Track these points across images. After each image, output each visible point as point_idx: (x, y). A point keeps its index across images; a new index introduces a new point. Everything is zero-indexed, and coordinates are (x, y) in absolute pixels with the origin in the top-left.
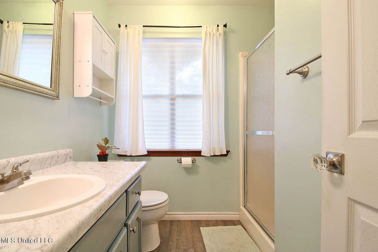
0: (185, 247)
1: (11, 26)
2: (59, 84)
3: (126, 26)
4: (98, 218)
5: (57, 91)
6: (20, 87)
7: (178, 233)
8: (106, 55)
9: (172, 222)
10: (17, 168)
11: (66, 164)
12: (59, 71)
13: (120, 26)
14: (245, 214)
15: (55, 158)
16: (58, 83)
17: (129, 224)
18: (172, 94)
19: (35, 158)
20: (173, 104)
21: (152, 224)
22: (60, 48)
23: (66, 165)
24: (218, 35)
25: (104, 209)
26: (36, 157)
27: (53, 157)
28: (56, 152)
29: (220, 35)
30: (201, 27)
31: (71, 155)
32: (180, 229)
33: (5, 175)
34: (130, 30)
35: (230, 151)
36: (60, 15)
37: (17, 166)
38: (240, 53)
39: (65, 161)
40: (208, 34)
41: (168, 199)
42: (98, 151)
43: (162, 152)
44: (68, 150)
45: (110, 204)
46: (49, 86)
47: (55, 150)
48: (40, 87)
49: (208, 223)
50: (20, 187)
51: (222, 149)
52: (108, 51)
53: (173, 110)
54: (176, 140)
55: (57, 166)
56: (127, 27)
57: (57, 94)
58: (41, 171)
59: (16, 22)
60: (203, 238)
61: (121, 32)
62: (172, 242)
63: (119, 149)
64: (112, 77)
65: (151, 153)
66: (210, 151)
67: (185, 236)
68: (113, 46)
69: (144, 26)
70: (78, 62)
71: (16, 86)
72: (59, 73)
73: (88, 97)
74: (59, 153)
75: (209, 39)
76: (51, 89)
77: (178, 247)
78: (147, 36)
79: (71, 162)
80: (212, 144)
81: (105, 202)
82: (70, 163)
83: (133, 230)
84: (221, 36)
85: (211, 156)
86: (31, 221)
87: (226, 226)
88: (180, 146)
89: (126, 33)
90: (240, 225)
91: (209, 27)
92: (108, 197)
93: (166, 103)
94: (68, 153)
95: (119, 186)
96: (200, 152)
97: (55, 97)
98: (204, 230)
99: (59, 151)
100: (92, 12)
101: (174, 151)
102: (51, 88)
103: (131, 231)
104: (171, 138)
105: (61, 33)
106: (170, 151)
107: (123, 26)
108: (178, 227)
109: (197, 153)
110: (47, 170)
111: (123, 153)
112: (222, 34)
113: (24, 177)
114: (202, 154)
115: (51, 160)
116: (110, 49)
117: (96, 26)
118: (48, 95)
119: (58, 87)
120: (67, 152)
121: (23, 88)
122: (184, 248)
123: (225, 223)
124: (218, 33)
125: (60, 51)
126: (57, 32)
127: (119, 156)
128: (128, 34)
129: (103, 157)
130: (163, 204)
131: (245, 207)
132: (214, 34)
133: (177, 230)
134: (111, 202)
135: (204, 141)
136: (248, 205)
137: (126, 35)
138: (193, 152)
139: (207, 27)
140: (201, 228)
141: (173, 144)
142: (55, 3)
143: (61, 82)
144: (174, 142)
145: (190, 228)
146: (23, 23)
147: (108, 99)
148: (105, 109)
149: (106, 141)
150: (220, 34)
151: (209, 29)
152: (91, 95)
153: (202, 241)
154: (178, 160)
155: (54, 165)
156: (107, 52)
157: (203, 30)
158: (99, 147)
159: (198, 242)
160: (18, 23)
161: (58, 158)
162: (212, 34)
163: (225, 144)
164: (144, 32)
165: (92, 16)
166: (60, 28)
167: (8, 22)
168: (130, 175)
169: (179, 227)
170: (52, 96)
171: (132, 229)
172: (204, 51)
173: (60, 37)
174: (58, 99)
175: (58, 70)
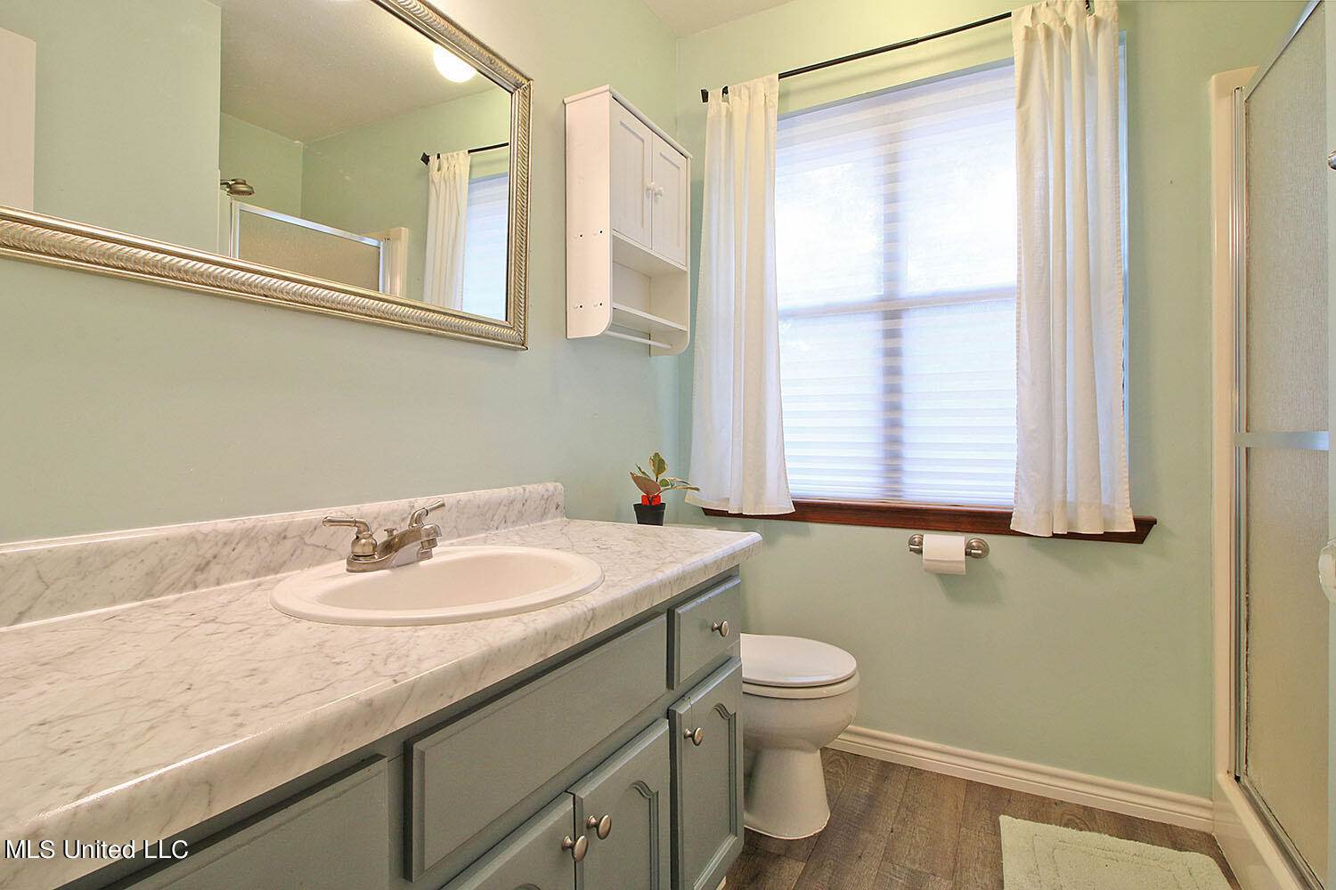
0: (917, 866)
1: (445, 166)
2: (525, 307)
3: (725, 91)
4: (545, 655)
5: (522, 326)
6: (434, 328)
7: (903, 810)
8: (656, 201)
9: (887, 769)
10: (418, 520)
11: (544, 523)
12: (525, 274)
13: (705, 95)
14: (1232, 812)
15: (518, 506)
16: (523, 305)
17: (680, 715)
18: (889, 298)
19: (469, 501)
20: (892, 334)
21: (794, 751)
22: (527, 211)
23: (544, 525)
24: (1090, 29)
25: (570, 637)
26: (472, 498)
27: (512, 503)
28: (520, 489)
29: (1101, 27)
30: (1009, 15)
31: (560, 499)
32: (914, 798)
33: (395, 533)
34: (737, 101)
35: (1155, 522)
36: (525, 122)
37: (420, 515)
38: (1213, 77)
39: (544, 515)
40: (1041, 35)
41: (857, 673)
42: (638, 496)
43: (847, 509)
44: (550, 486)
45: (588, 631)
46: (504, 320)
47: (520, 485)
48: (480, 322)
49: (1040, 809)
50: (423, 563)
51: (1112, 510)
52: (661, 188)
53: (892, 353)
54: (907, 467)
55: (522, 527)
56: (727, 93)
57: (522, 335)
58: (484, 535)
59: (455, 153)
60: (1005, 856)
61: (709, 116)
62: (870, 832)
63: (698, 489)
64: (678, 266)
65: (808, 511)
66: (1049, 513)
67: (928, 829)
68: (683, 171)
69: (781, 76)
70: (576, 238)
71: (426, 327)
72: (526, 277)
73: (602, 335)
74: (527, 494)
75: (1044, 58)
76: (507, 324)
77: (887, 857)
78: (795, 104)
79: (558, 520)
80: (1058, 486)
81: (573, 619)
82: (554, 522)
83: (692, 736)
84: (1105, 28)
85: (1055, 536)
86: (408, 630)
87: (1131, 839)
88: (921, 490)
89: (724, 113)
90: (1209, 855)
91: (1044, 5)
92: (585, 610)
93: (868, 331)
94: (551, 493)
95: (631, 590)
96: (1006, 517)
97: (517, 343)
98: (1012, 828)
99: (529, 488)
100: (607, 87)
101: (898, 508)
102: (506, 320)
103: (685, 737)
104: (886, 458)
105: (528, 170)
106: (878, 507)
107: (715, 94)
108: (905, 790)
109: (994, 522)
110: (496, 535)
111: (716, 503)
112: (1110, 19)
113: (426, 539)
114: (1012, 527)
115: (506, 508)
116: (671, 178)
117: (622, 123)
118: (498, 340)
119: (522, 317)
120: (547, 490)
121: (443, 330)
122: (914, 868)
123: (1128, 827)
124: (1090, 20)
125: (527, 220)
126: (517, 170)
127: (708, 512)
128: (729, 115)
129: (650, 512)
130: (836, 686)
131: (1237, 779)
132: (1067, 30)
133: (902, 799)
134: (594, 624)
135: (1021, 473)
136: (1254, 774)
137: (724, 120)
138: (974, 516)
139: (1037, 11)
140: (1004, 819)
141: (897, 483)
142: (512, 93)
143: (530, 302)
144: (899, 475)
145: (957, 808)
146: (470, 152)
147: (670, 335)
148: (664, 365)
149: (659, 465)
150: (1097, 22)
151: (1046, 17)
152: (612, 327)
153: (997, 866)
154: (911, 542)
155: (514, 523)
156: (660, 191)
157: (1017, 27)
158: (641, 481)
159: (978, 866)
160: (458, 154)
161: (523, 504)
162: (1058, 31)
163: (1127, 487)
164: (783, 96)
165: (608, 96)
166: (525, 156)
167: (439, 157)
168: (680, 566)
169: (911, 792)
170: (509, 342)
171: (689, 733)
172: (1023, 109)
173: (526, 183)
174: (523, 350)
175: (524, 272)
